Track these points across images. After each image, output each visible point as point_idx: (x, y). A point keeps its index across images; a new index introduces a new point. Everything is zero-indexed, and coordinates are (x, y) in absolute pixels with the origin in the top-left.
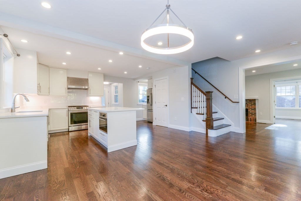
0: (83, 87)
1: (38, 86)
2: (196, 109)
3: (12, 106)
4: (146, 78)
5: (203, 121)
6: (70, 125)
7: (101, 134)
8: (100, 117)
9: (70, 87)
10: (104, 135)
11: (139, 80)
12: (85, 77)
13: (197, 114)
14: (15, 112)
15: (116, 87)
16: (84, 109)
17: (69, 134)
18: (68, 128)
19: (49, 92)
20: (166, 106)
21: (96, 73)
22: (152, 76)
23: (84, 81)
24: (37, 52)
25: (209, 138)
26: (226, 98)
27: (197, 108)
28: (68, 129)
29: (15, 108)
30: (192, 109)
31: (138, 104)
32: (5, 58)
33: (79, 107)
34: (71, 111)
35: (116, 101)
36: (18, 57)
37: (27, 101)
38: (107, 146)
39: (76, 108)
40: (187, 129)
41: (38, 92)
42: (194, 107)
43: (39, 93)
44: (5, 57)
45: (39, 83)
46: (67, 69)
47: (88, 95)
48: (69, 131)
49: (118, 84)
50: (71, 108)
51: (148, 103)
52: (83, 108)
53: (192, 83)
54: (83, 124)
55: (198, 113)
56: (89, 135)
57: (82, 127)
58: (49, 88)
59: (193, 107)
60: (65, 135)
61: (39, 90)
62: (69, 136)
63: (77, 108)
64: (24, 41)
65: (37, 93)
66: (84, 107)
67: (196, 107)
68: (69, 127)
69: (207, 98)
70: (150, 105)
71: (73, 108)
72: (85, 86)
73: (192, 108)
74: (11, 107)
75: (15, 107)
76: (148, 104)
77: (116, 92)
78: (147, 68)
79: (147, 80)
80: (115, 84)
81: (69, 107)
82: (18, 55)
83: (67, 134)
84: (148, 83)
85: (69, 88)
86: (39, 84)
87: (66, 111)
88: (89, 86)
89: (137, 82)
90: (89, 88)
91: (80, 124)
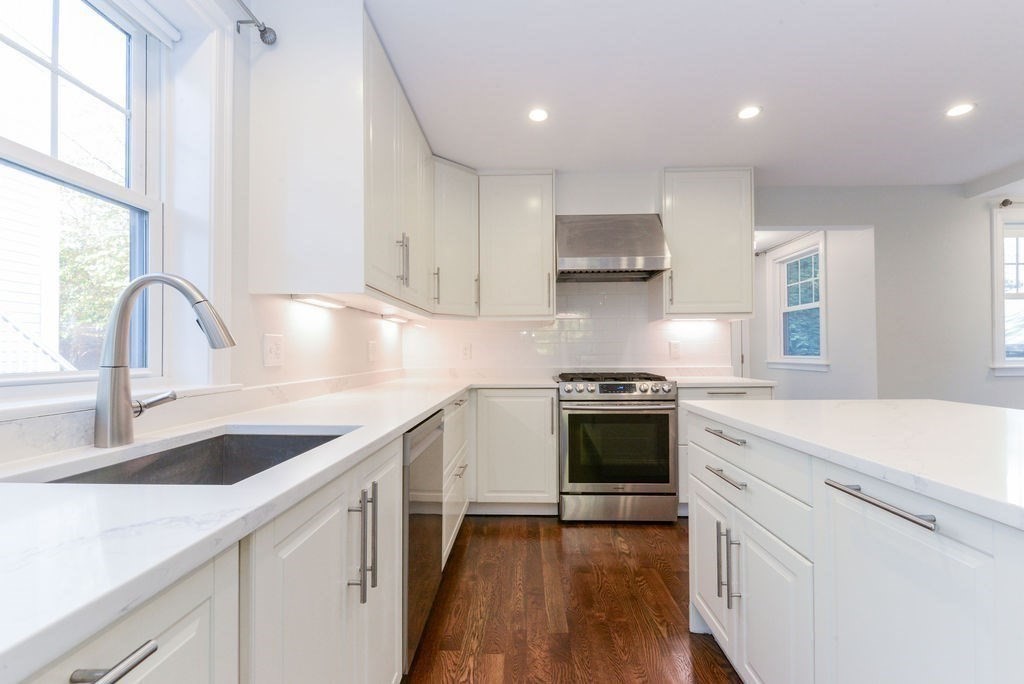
0: (624, 265)
6: (568, 485)
9: (570, 265)
11: (1013, 190)
12: (647, 207)
15: (803, 267)
16: (636, 394)
17: (560, 534)
18: (555, 500)
19: (478, 303)
23: (646, 229)
28: (560, 505)
31: (993, 369)
34: (574, 405)
36: (265, 51)
39: (594, 386)
46: (557, 172)
47: (656, 313)
48: (560, 521)
50: (569, 386)
52: (630, 388)
54: (629, 487)
57: (617, 507)
58: (478, 280)
62: (560, 546)
63: (604, 389)
66: (638, 384)
68: (561, 493)
71: (581, 385)
72: (632, 254)
77: (802, 293)
81: (566, 377)
83: (551, 535)
85: (564, 277)
87: (550, 400)
88: (668, 255)
89: (989, 208)
90: (667, 264)
91: (620, 485)
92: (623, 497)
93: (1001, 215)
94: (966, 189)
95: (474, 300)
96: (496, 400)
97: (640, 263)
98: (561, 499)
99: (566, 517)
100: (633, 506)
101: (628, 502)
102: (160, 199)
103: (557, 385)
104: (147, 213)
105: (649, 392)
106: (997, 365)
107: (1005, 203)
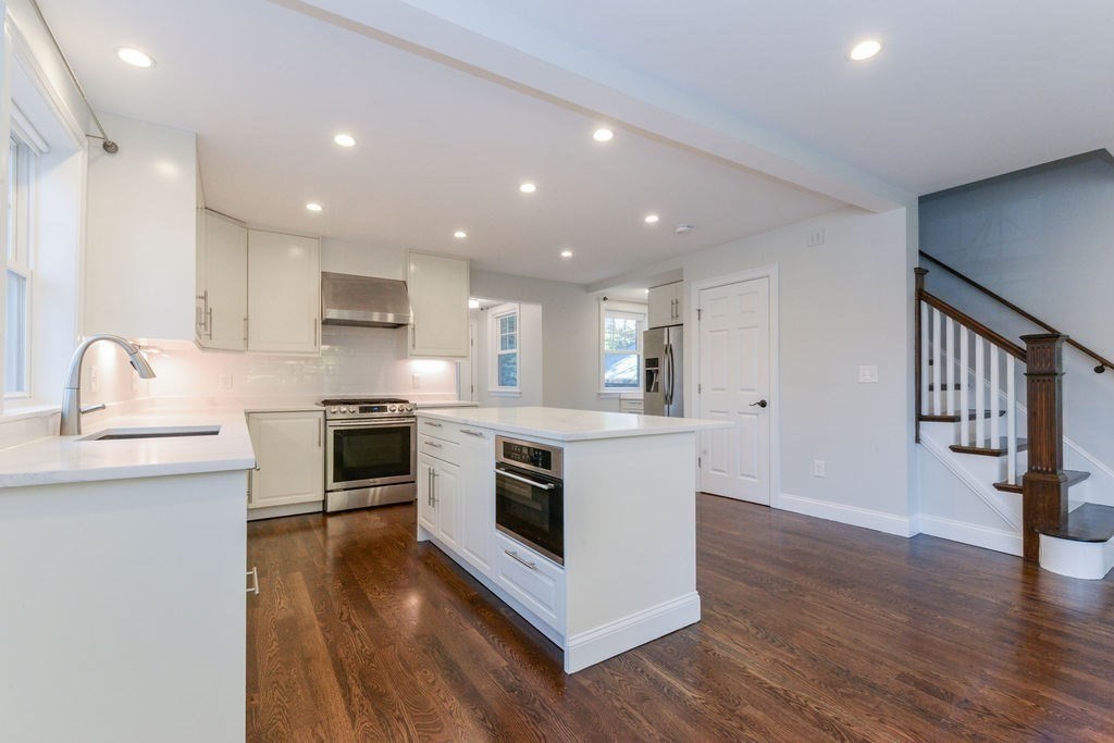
0: (376, 317)
1: (198, 310)
2: (951, 425)
3: (67, 401)
4: (640, 283)
5: (1001, 487)
6: (331, 485)
7: (513, 555)
8: (499, 465)
9: (333, 314)
10: (531, 566)
11: (609, 292)
12: (396, 275)
13: (956, 449)
14: (79, 432)
15: (509, 323)
17: (325, 525)
18: (322, 498)
19: (246, 339)
20: (763, 404)
21: (439, 255)
22: (682, 270)
23: (395, 292)
24: (197, 135)
25: (1044, 582)
26: (1099, 370)
27: (956, 419)
28: (324, 502)
29: (80, 412)
30: (921, 423)
31: (599, 394)
32: (41, 151)
33: (369, 405)
34: (338, 423)
35: (506, 378)
36: (107, 158)
37: (143, 376)
38: (562, 638)
39: (355, 408)
40: (898, 523)
41: (199, 334)
42: (937, 413)
43: (205, 341)
44: (43, 147)
45: (206, 293)
46: (323, 237)
47: (403, 355)
48: (325, 514)
49: (516, 305)
50: (335, 408)
51: (648, 390)
52: (384, 409)
53: (921, 295)
54: (378, 480)
55: (965, 443)
56: (421, 537)
58: (246, 320)
59: (925, 412)
60: (308, 528)
61: (205, 324)
62: (325, 533)
63: (362, 410)
64: (135, 58)
65: (194, 335)
66: (389, 406)
67: (951, 413)
68: (326, 492)
69: (1036, 369)
70: (663, 400)
71: (344, 408)
72: (384, 310)
73: (920, 418)
74: (58, 407)
75: (84, 407)
76: (652, 394)
77: (508, 341)
78: (679, 229)
79: (647, 291)
80: (507, 308)
81: (326, 403)
82: (109, 147)
83: (318, 527)
84: (648, 303)
85: (326, 322)
86: (205, 298)
87: (317, 421)
88: (412, 314)
89: (598, 299)
90: (411, 321)
91: (371, 480)
92: (373, 489)
93: (604, 305)
94: (588, 288)
95: (242, 335)
96: (264, 422)
97: (390, 318)
98: (326, 497)
99: (329, 511)
100: (381, 496)
101: (376, 492)
102: (28, 266)
103: (324, 408)
104: (24, 279)
105: (397, 411)
106: (602, 392)
107: (605, 299)
